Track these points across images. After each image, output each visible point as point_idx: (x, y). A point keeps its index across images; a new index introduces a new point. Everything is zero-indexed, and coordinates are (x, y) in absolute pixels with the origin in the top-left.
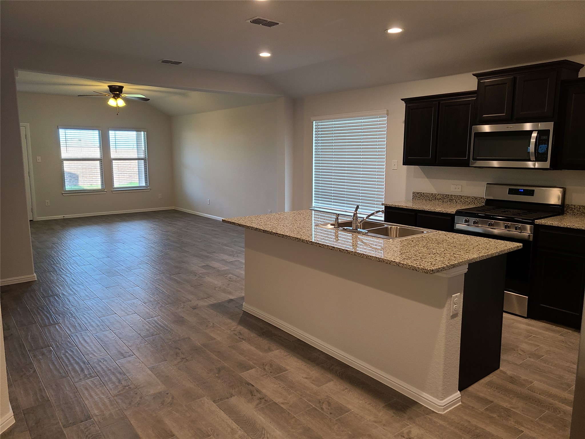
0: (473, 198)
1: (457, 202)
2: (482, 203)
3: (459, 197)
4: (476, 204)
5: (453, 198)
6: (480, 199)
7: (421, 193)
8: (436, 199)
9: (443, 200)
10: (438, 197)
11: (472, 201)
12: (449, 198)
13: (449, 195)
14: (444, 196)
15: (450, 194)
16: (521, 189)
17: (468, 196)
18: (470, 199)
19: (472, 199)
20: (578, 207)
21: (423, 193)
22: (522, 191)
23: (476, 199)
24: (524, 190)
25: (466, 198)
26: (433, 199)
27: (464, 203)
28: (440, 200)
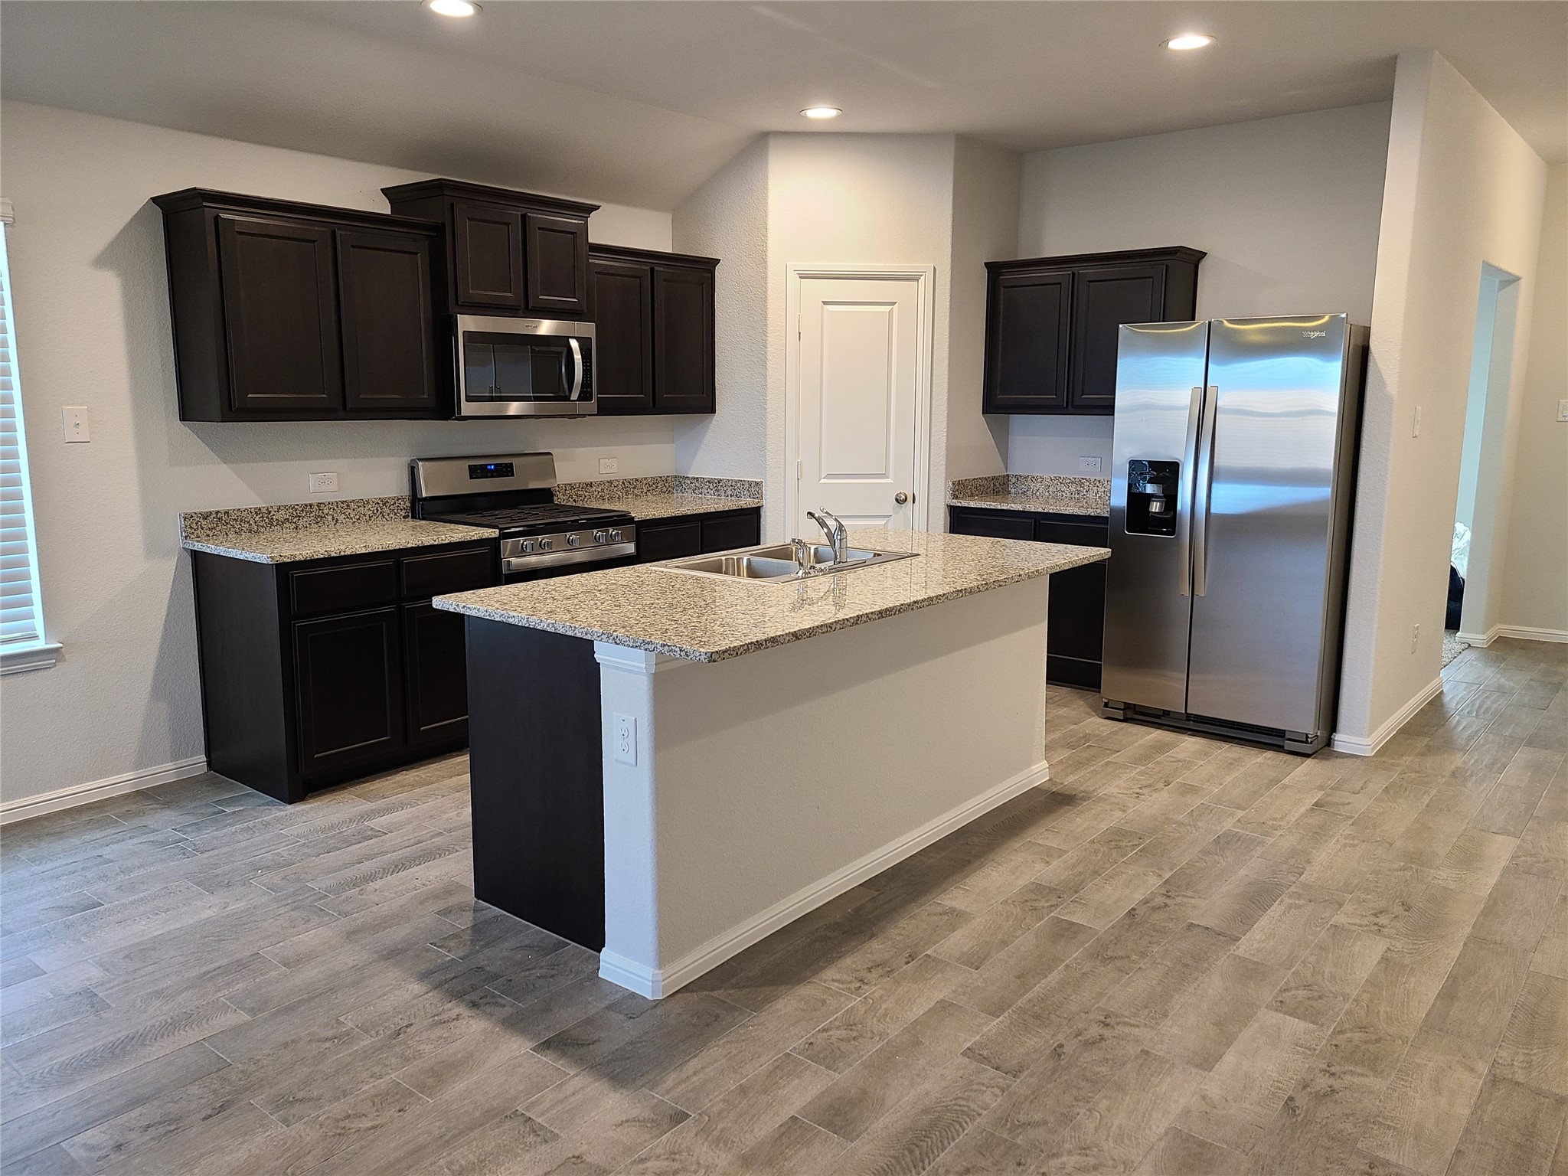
0: (378, 503)
1: (337, 521)
2: (399, 511)
3: (342, 505)
4: (387, 517)
5: (326, 511)
6: (395, 503)
7: (217, 513)
8: (272, 525)
9: (295, 523)
10: (280, 516)
11: (375, 511)
12: (312, 512)
13: (311, 505)
14: (296, 510)
15: (315, 502)
16: (491, 465)
17: (365, 497)
18: (370, 506)
19: (377, 506)
20: (564, 488)
21: (226, 513)
22: (493, 467)
23: (385, 503)
24: (495, 465)
25: (359, 504)
26: (262, 527)
27: (359, 519)
28: (287, 525)
